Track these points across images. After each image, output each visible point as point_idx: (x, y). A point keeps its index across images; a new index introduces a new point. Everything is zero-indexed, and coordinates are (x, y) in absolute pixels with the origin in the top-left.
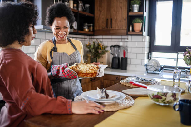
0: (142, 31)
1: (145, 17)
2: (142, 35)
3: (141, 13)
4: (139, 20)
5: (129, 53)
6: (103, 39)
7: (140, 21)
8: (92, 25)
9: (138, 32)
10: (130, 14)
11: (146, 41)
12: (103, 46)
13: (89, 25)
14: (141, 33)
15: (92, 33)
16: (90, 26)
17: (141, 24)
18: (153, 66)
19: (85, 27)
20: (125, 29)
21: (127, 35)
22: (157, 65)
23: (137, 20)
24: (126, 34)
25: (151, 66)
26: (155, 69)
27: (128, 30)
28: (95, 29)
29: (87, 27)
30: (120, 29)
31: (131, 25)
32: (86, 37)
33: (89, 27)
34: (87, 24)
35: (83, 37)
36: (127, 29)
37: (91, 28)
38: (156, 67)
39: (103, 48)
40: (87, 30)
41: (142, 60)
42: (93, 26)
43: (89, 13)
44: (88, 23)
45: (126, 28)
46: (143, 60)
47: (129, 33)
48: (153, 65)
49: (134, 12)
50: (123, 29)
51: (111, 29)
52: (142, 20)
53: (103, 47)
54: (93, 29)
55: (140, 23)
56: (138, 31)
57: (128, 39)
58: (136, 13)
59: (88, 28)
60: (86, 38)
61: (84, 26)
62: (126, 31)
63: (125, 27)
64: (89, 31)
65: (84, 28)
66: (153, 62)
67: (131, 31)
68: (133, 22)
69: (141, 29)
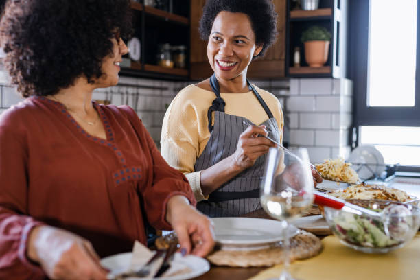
0: (328, 63)
1: (338, 23)
2: (330, 76)
3: (325, 12)
4: (321, 32)
5: (295, 129)
7: (324, 36)
8: (182, 48)
9: (318, 68)
10: (295, 14)
11: (342, 93)
13: (174, 48)
14: (326, 70)
15: (184, 73)
16: (178, 52)
17: (327, 43)
18: (366, 165)
19: (162, 56)
20: (280, 60)
21: (288, 76)
22: (375, 162)
23: (315, 32)
24: (283, 74)
25: (358, 164)
26: (371, 175)
27: (291, 63)
28: (193, 60)
29: (168, 55)
30: (265, 60)
31: (298, 48)
32: (165, 84)
33: (174, 55)
34: (167, 46)
35: (157, 84)
36: (286, 60)
37: (181, 58)
38: (374, 168)
40: (168, 63)
41: (331, 148)
42: (187, 53)
43: (175, 12)
44: (172, 44)
45: (283, 57)
46: (334, 150)
47: (292, 71)
48: (364, 162)
49: (306, 8)
50: (274, 59)
52: (329, 33)
54: (187, 60)
55: (323, 40)
56: (317, 63)
57: (288, 89)
58: (311, 11)
59: (172, 59)
60: (166, 89)
61: (161, 53)
62: (282, 65)
63: (281, 54)
64: (176, 66)
65: (160, 59)
66: (365, 152)
67: (298, 66)
68: (302, 39)
69: (326, 58)
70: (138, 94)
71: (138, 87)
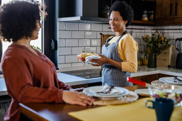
6: (168, 29)
8: (153, 12)
12: (165, 38)
15: (153, 23)
16: (151, 14)
28: (157, 17)
29: (146, 15)
32: (146, 27)
33: (149, 15)
34: (146, 12)
37: (152, 16)
39: (164, 41)
40: (146, 18)
42: (155, 14)
44: (148, 11)
51: (176, 17)
53: (166, 40)
54: (154, 17)
59: (148, 17)
61: (143, 14)
64: (149, 20)
65: (143, 17)
70: (132, 32)
71: (132, 29)
